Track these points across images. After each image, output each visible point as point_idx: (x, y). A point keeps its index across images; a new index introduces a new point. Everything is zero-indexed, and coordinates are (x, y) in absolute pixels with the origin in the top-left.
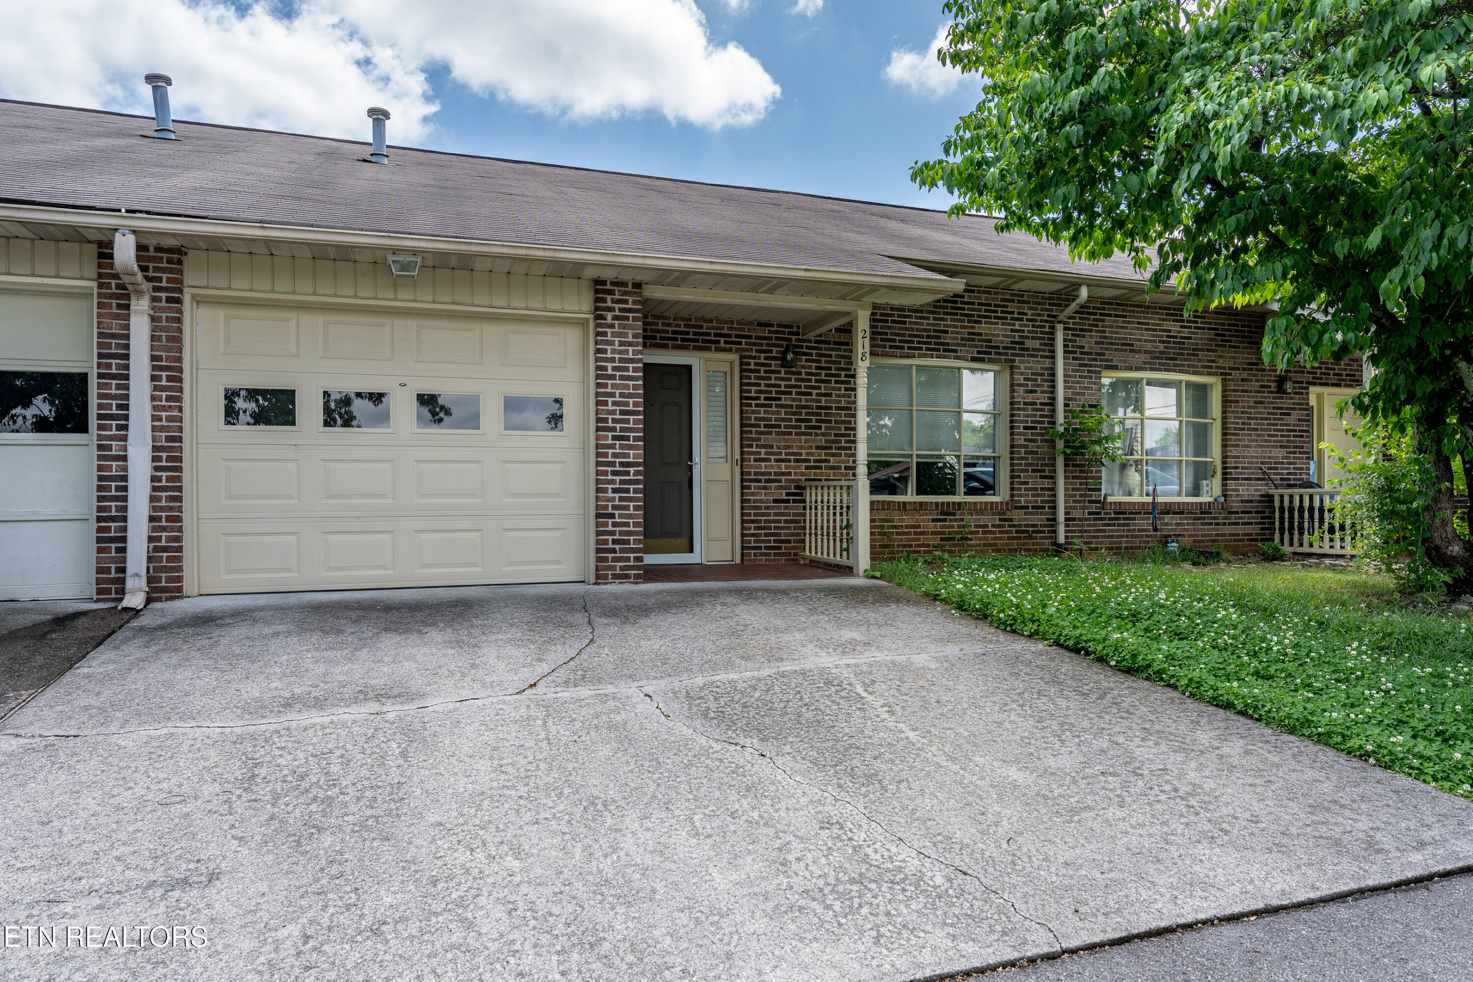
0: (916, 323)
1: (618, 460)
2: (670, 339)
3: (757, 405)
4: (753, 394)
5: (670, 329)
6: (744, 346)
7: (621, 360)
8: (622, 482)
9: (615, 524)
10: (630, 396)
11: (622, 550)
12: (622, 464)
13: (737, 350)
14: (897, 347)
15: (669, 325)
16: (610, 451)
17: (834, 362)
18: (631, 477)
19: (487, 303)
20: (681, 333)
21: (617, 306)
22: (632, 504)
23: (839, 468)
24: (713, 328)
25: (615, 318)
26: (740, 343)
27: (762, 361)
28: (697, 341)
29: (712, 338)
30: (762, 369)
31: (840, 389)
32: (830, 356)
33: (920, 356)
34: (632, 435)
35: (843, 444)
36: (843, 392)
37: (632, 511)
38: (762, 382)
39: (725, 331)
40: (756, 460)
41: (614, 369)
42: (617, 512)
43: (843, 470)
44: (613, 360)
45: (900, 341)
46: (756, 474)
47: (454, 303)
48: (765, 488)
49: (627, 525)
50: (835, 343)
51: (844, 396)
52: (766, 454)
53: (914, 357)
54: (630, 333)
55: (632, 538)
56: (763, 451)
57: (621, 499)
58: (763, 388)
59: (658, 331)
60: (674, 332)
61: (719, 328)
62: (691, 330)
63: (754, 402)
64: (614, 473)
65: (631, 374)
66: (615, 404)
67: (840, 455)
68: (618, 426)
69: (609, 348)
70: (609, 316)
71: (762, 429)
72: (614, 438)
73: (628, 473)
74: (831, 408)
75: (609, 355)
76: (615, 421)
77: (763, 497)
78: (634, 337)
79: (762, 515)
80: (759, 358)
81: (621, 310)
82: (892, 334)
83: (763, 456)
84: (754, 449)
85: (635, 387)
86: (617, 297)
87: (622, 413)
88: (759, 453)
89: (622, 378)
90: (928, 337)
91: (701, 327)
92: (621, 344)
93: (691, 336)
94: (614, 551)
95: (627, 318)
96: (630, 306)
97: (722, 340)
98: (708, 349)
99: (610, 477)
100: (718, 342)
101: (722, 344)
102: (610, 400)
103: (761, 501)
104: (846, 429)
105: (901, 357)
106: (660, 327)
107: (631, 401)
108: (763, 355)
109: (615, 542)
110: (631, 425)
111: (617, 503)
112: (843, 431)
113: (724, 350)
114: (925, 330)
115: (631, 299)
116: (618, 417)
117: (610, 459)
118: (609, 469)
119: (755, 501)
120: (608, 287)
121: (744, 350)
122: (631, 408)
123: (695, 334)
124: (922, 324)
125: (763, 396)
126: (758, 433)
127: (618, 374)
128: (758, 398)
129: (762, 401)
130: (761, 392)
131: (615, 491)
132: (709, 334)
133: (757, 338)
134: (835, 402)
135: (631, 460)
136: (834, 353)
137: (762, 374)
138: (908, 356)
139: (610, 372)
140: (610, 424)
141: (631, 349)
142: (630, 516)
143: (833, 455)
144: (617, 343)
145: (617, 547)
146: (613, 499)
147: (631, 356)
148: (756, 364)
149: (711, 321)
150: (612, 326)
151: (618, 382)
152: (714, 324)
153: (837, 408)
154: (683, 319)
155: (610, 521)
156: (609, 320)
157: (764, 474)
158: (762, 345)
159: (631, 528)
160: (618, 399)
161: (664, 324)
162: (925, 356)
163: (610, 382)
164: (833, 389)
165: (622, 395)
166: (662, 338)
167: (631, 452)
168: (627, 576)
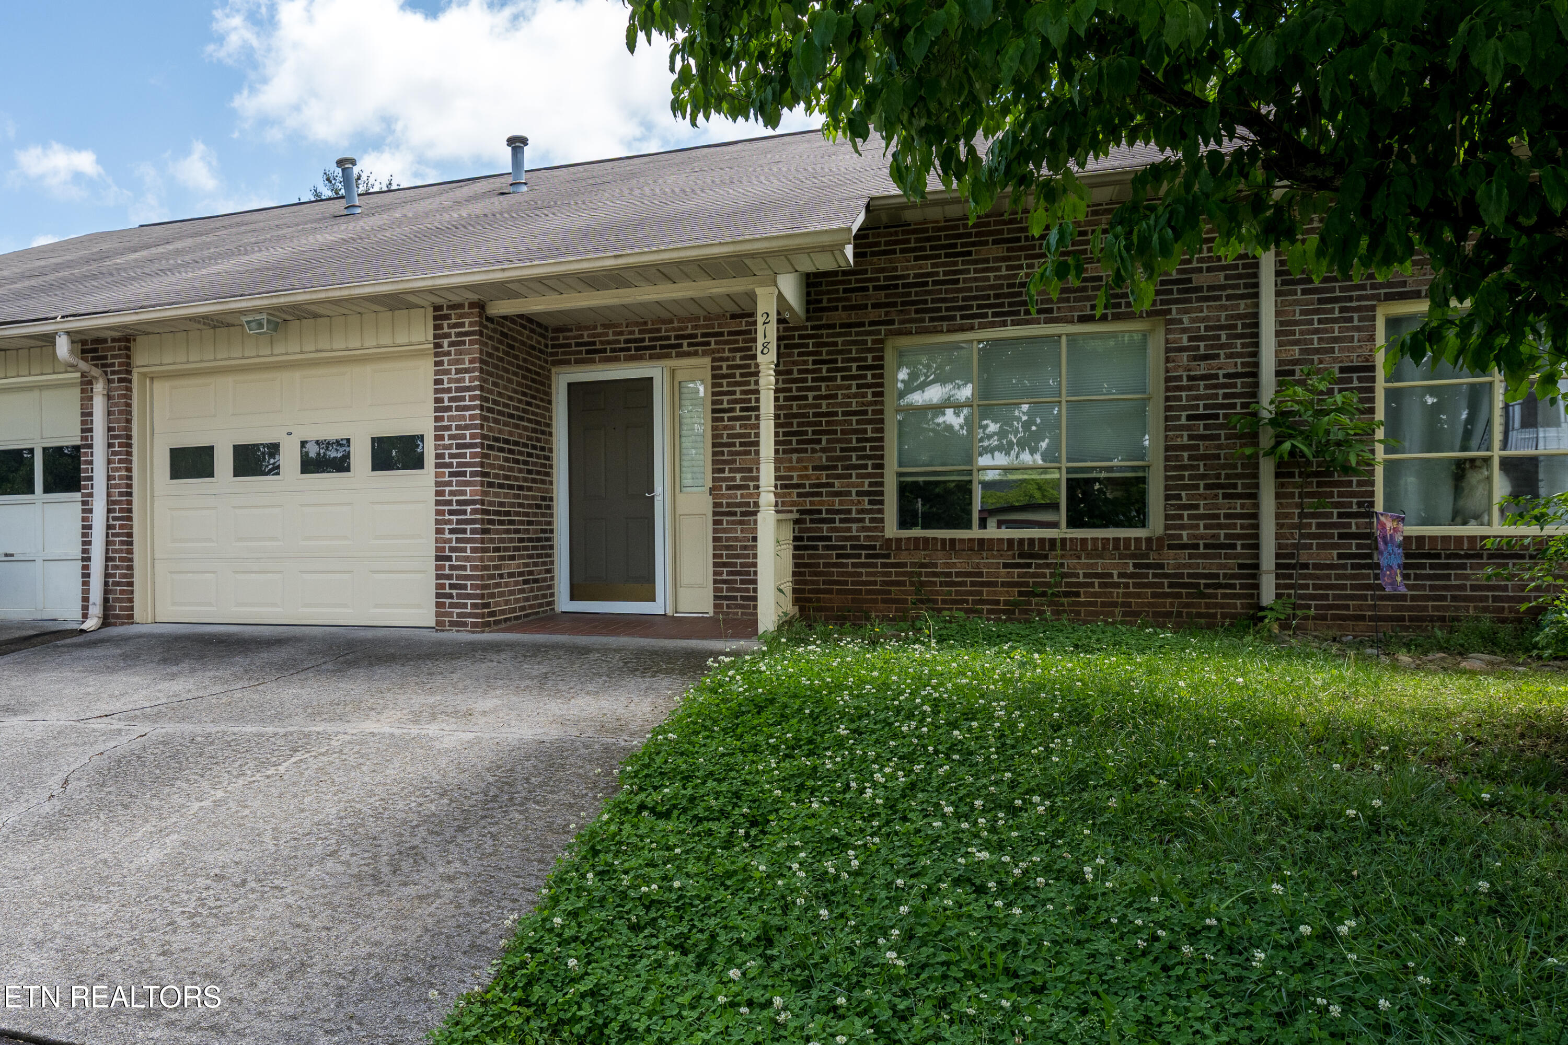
0: (976, 279)
1: (455, 498)
2: (622, 350)
3: (730, 419)
4: (725, 406)
5: (622, 338)
6: (713, 346)
7: (458, 389)
8: (459, 522)
9: (452, 568)
10: (466, 427)
11: (459, 596)
12: (459, 503)
13: (705, 354)
14: (942, 319)
15: (621, 333)
16: (447, 489)
17: (840, 352)
18: (468, 516)
19: (343, 347)
20: (635, 341)
21: (453, 331)
22: (469, 546)
23: (849, 493)
24: (674, 329)
25: (451, 344)
26: (708, 344)
27: (738, 362)
28: (654, 348)
29: (673, 342)
30: (738, 372)
31: (849, 387)
32: (836, 344)
33: (982, 326)
34: (468, 470)
35: (854, 461)
36: (854, 390)
37: (469, 553)
38: (738, 389)
39: (689, 331)
40: (729, 488)
41: (451, 399)
42: (454, 555)
43: (854, 497)
44: (449, 390)
45: (947, 309)
46: (728, 505)
47: (317, 351)
48: (741, 523)
49: (464, 568)
50: (842, 326)
51: (856, 395)
52: (742, 479)
53: (972, 328)
54: (467, 358)
55: (469, 583)
56: (738, 476)
57: (458, 540)
58: (738, 396)
59: (609, 342)
60: (627, 341)
61: (681, 329)
62: (647, 336)
63: (726, 415)
64: (451, 513)
65: (467, 403)
66: (451, 437)
67: (850, 476)
68: (454, 461)
69: (445, 378)
70: (446, 342)
71: (738, 448)
72: (452, 474)
73: (465, 512)
74: (836, 414)
75: (446, 386)
76: (452, 456)
77: (739, 534)
78: (471, 362)
79: (738, 556)
80: (734, 359)
81: (458, 335)
82: (933, 301)
83: (738, 482)
84: (727, 474)
85: (472, 417)
86: (453, 321)
87: (459, 446)
88: (734, 479)
89: (458, 408)
90: (997, 296)
91: (659, 330)
92: (458, 371)
93: (647, 343)
94: (450, 596)
95: (463, 343)
96: (467, 329)
97: (685, 342)
98: (668, 356)
99: (447, 517)
100: (681, 346)
101: (685, 348)
102: (446, 434)
103: (736, 539)
104: (858, 440)
105: (949, 331)
106: (611, 338)
107: (468, 432)
108: (738, 355)
109: (452, 586)
110: (468, 460)
111: (454, 544)
112: (854, 444)
113: (688, 355)
114: (992, 287)
115: (467, 321)
116: (454, 451)
117: (447, 498)
118: (446, 508)
119: (728, 539)
120: (445, 312)
121: (713, 351)
122: (468, 440)
123: (651, 339)
124: (988, 279)
125: (738, 406)
126: (731, 453)
127: (454, 404)
128: (732, 410)
129: (738, 413)
130: (736, 401)
131: (452, 531)
132: (668, 338)
133: (730, 333)
134: (841, 405)
135: (468, 497)
136: (840, 340)
137: (738, 379)
138: (962, 329)
139: (446, 403)
140: (447, 460)
141: (467, 376)
142: (467, 559)
143: (839, 477)
144: (453, 372)
145: (454, 592)
146: (450, 540)
147: (467, 384)
148: (729, 367)
149: (671, 322)
150: (448, 353)
151: (454, 413)
152: (676, 325)
153: (845, 414)
154: (637, 324)
155: (447, 564)
156: (446, 348)
157: (739, 505)
158: (737, 342)
159: (468, 572)
160: (454, 432)
161: (615, 334)
162: (993, 325)
163: (446, 414)
164: (840, 387)
165: (458, 427)
166: (613, 350)
167: (468, 489)
168: (464, 624)
